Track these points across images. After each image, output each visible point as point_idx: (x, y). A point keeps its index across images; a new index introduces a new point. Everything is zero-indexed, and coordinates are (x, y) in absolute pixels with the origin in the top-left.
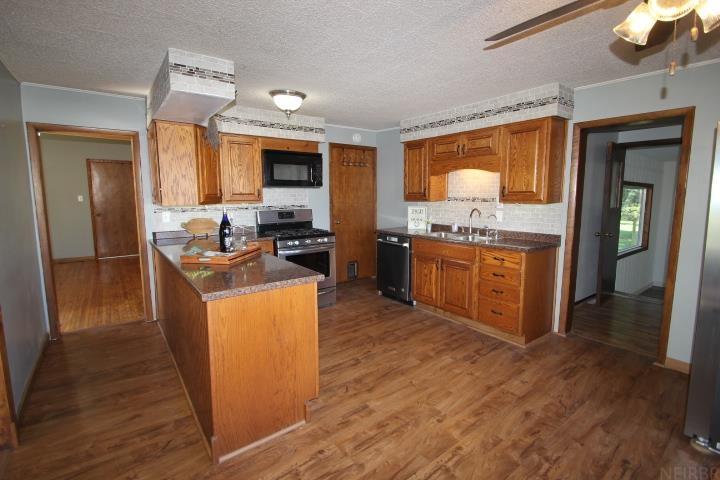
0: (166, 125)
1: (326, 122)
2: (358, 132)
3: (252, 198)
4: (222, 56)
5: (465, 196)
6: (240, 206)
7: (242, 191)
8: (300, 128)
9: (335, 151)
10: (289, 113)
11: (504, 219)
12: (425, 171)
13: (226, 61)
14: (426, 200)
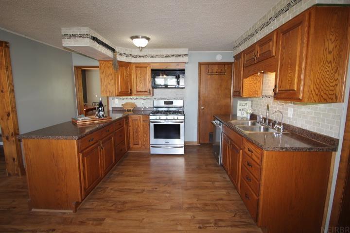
0: (103, 62)
1: (189, 50)
2: (219, 53)
3: (146, 93)
4: (83, 26)
6: (147, 97)
7: (141, 90)
9: (202, 67)
10: (141, 49)
11: (293, 115)
13: (85, 28)
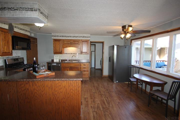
2: (33, 33)
3: (9, 54)
5: (69, 53)
8: (24, 30)
12: (61, 47)
14: (61, 54)
